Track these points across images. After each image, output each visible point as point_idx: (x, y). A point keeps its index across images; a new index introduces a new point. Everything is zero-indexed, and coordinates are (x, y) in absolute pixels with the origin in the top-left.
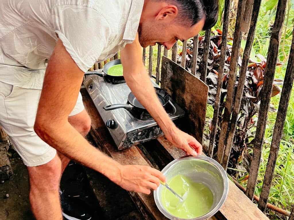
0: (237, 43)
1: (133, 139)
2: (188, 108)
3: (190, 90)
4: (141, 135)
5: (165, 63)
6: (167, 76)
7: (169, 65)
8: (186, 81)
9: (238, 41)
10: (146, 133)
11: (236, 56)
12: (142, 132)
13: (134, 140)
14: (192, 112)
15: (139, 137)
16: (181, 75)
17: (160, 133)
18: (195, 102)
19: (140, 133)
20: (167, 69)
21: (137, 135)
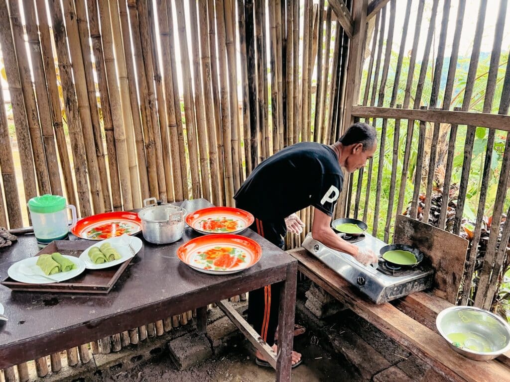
0: (501, 198)
1: (389, 294)
2: (437, 265)
3: (441, 246)
4: (396, 291)
5: (402, 222)
6: (404, 235)
7: (408, 224)
8: (435, 238)
9: (502, 196)
10: (400, 289)
11: (500, 211)
12: (397, 287)
13: (390, 296)
14: (442, 268)
15: (394, 293)
16: (427, 232)
17: (411, 290)
18: (448, 258)
19: (396, 289)
20: (404, 228)
21: (393, 290)
